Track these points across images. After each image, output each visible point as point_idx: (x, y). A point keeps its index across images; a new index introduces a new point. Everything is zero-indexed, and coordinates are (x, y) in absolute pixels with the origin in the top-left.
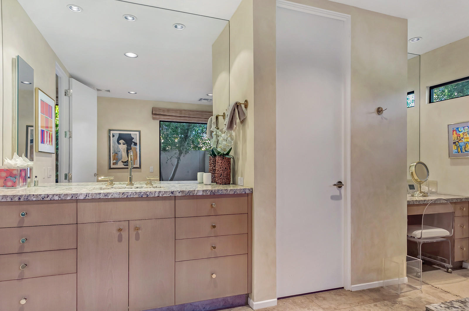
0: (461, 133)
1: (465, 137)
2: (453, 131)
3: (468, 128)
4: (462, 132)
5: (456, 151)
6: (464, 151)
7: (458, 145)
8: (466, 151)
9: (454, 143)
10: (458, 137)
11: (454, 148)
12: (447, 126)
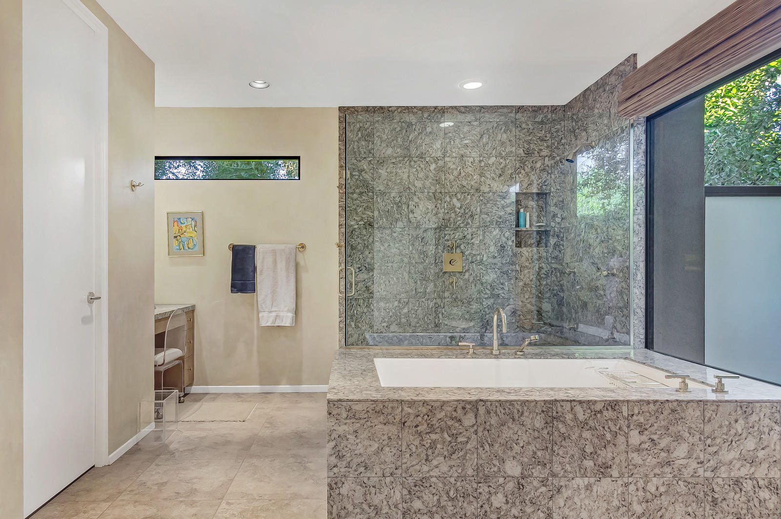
0: (183, 226)
1: (188, 230)
2: (174, 222)
3: (191, 219)
4: (185, 225)
5: (178, 248)
6: (187, 248)
7: (180, 241)
8: (189, 248)
9: (176, 237)
10: (180, 230)
11: (175, 243)
12: (166, 214)
